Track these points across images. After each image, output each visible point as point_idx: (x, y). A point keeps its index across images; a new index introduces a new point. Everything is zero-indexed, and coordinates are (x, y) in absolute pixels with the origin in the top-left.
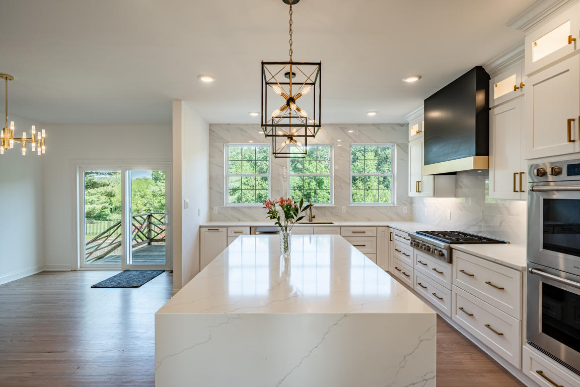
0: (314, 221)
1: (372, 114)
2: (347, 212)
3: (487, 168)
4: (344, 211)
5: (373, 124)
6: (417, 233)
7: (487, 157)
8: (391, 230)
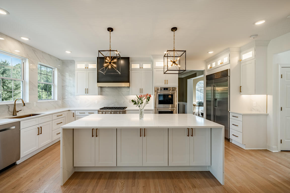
0: (19, 114)
1: (68, 52)
2: (36, 106)
3: (129, 86)
4: (35, 105)
5: (49, 54)
6: (100, 109)
7: (129, 83)
8: (74, 112)
